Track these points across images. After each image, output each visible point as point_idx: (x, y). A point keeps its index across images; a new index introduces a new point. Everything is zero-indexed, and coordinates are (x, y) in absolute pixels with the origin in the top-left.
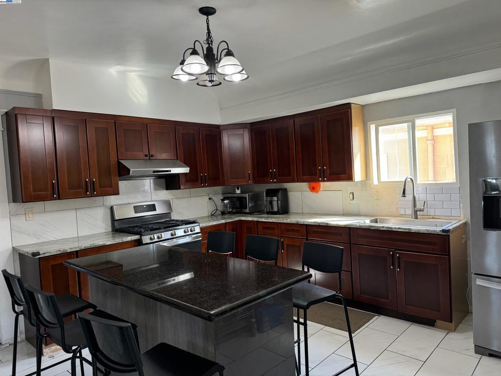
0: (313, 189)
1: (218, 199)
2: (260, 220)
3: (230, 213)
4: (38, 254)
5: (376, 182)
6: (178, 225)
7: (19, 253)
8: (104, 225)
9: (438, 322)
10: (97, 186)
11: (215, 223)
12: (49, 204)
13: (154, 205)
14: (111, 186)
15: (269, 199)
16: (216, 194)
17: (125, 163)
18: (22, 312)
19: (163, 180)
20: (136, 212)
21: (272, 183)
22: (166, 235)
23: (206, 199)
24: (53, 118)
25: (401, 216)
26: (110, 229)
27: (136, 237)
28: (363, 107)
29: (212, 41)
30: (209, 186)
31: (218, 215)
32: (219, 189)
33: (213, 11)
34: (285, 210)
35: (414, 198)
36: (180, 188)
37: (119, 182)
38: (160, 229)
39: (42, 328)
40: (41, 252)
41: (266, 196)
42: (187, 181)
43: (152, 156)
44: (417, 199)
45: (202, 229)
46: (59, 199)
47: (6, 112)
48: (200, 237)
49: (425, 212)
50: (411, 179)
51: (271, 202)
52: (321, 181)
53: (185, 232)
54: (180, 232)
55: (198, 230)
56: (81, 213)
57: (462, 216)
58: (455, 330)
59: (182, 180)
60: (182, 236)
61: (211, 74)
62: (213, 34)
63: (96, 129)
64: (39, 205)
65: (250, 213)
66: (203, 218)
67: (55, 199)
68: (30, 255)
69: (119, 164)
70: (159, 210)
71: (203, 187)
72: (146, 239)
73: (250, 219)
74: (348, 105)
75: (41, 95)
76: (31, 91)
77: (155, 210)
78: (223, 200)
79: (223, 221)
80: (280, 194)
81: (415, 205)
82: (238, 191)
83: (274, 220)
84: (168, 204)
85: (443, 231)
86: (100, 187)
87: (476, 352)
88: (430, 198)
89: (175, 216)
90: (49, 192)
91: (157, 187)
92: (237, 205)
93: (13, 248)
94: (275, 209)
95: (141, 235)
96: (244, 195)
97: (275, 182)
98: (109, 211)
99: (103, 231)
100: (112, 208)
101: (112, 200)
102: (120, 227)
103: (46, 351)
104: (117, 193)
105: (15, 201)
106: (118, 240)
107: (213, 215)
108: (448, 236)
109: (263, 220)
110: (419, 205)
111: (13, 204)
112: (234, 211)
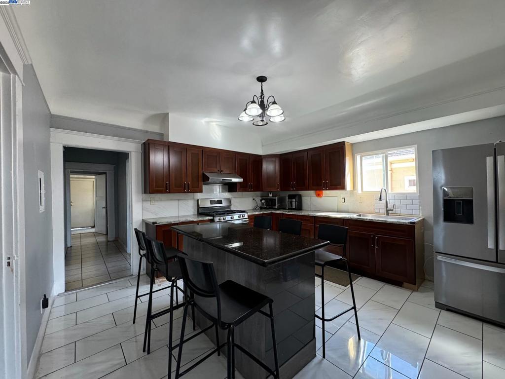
0: (318, 195)
1: (258, 199)
2: (284, 213)
3: (265, 208)
4: (156, 223)
5: (360, 192)
6: (235, 213)
7: (146, 223)
8: (193, 210)
9: (405, 284)
10: (191, 187)
11: (257, 213)
12: (164, 196)
13: (221, 200)
14: (198, 187)
15: (290, 200)
16: (257, 196)
17: (207, 174)
18: (144, 255)
19: (227, 186)
20: (211, 204)
21: (292, 190)
22: (228, 218)
23: (251, 199)
24: (169, 146)
25: (377, 213)
26: (196, 213)
27: (211, 218)
28: (352, 144)
29: (264, 97)
30: (254, 191)
31: (258, 209)
32: (259, 193)
33: (265, 79)
34: (300, 207)
35: (387, 202)
36: (236, 191)
37: (203, 186)
38: (225, 214)
39: (155, 265)
40: (158, 222)
41: (288, 199)
42: (241, 187)
43: (222, 171)
44: (388, 203)
45: (249, 216)
46: (169, 193)
47: (144, 143)
48: (247, 221)
49: (393, 212)
50: (385, 190)
51: (291, 203)
52: (324, 190)
53: (239, 217)
54: (236, 217)
55: (246, 216)
56: (180, 202)
57: (421, 215)
58: (417, 291)
59: (238, 187)
60: (236, 219)
61: (263, 116)
62: (264, 93)
63: (192, 153)
64: (158, 196)
65: (278, 209)
66: (249, 210)
67: (167, 193)
68: (151, 224)
69: (204, 175)
70: (224, 204)
71: (250, 191)
72: (217, 219)
73: (278, 212)
74: (343, 143)
75: (163, 134)
76: (158, 132)
77: (222, 203)
78: (261, 200)
79: (262, 212)
80: (297, 198)
81: (387, 207)
82: (271, 195)
83: (293, 213)
84: (229, 200)
85: (411, 223)
86: (192, 187)
87: (436, 307)
88: (397, 202)
89: (233, 208)
90: (164, 189)
91: (224, 190)
92: (270, 204)
93: (143, 220)
94: (294, 207)
95: (214, 217)
96: (274, 198)
97: (294, 190)
98: (196, 203)
99: (192, 213)
100: (198, 201)
101: (199, 196)
102: (202, 212)
103: (157, 281)
104: (201, 192)
105: (145, 192)
106: (201, 219)
107: (255, 209)
108: (414, 226)
109: (287, 213)
110: (389, 207)
111: (144, 195)
112: (268, 207)
